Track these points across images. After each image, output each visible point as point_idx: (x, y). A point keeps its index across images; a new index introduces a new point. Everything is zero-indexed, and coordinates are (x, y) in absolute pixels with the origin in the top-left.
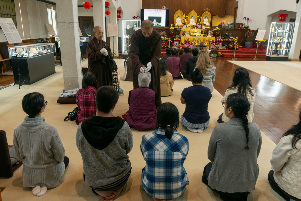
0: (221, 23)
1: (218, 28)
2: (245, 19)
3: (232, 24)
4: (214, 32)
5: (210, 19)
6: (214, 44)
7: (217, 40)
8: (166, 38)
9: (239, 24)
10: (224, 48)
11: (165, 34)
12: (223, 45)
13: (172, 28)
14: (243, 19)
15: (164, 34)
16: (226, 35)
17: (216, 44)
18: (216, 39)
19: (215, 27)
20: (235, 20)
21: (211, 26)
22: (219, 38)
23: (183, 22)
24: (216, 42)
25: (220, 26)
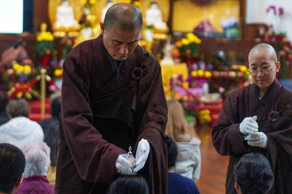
0: (202, 23)
1: (192, 38)
2: (272, 11)
3: (235, 26)
4: (182, 49)
5: (166, 10)
6: (186, 85)
7: (194, 74)
8: (27, 69)
9: (256, 26)
10: (215, 97)
11: (24, 54)
12: (212, 90)
13: (44, 36)
14: (268, 11)
15: (20, 55)
16: (220, 59)
17: (190, 86)
18: (190, 70)
19: (184, 35)
20: (242, 13)
21: (170, 32)
22: (199, 68)
23: (79, 16)
24: (191, 80)
25: (198, 31)
